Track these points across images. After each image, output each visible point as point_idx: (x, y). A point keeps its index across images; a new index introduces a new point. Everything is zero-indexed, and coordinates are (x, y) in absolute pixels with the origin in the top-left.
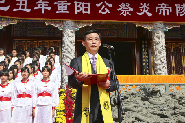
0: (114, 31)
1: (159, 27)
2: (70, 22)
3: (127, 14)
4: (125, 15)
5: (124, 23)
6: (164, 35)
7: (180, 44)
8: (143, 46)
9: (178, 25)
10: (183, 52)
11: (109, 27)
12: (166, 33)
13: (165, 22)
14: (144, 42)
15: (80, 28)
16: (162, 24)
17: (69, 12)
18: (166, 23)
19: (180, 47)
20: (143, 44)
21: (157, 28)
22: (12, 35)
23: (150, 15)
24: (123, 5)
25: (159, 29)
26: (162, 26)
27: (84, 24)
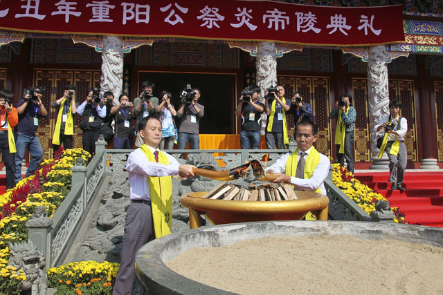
0: (201, 56)
1: (267, 50)
2: (113, 38)
3: (213, 25)
4: (210, 27)
5: (208, 40)
6: (275, 64)
7: (309, 81)
8: (248, 81)
9: (300, 46)
10: (312, 93)
11: (193, 49)
12: (278, 60)
13: (279, 41)
14: (251, 75)
15: (132, 50)
16: (273, 45)
17: (111, 21)
18: (280, 44)
19: (309, 84)
20: (248, 78)
21: (264, 52)
22: (31, 61)
23: (253, 28)
24: (206, 11)
25: (267, 52)
26: (272, 47)
27: (140, 43)
